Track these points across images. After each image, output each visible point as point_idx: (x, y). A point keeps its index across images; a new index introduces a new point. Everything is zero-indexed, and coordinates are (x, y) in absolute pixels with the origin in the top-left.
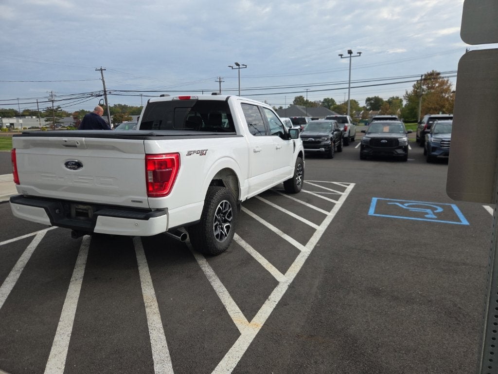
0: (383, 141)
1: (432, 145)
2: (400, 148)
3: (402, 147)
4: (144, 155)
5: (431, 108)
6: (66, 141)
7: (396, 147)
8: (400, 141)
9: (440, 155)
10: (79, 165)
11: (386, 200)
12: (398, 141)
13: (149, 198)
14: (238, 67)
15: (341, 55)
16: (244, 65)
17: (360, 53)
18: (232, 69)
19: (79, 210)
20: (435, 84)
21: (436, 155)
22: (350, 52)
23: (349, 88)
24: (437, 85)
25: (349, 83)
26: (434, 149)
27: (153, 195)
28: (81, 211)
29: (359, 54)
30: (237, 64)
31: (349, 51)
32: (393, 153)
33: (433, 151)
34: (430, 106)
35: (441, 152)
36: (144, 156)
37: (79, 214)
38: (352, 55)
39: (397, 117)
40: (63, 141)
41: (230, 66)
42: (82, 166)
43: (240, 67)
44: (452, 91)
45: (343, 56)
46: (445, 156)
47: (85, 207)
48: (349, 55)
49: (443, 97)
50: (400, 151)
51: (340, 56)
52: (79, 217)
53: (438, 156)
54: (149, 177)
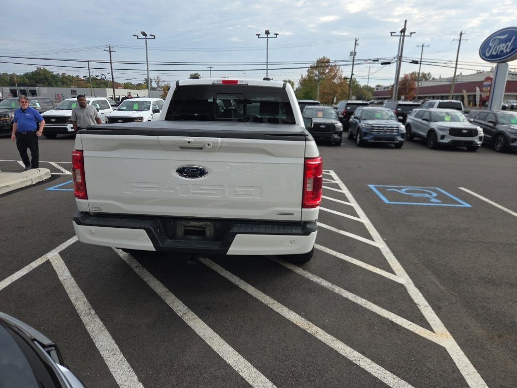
0: (322, 126)
1: (364, 130)
2: (337, 133)
3: (338, 132)
4: (303, 159)
5: (327, 93)
6: (189, 142)
7: (333, 132)
8: (336, 127)
9: (370, 140)
10: (200, 172)
11: (385, 187)
12: (334, 126)
13: (303, 209)
14: (144, 37)
15: (259, 35)
16: (152, 36)
17: (277, 34)
18: (138, 38)
19: (189, 228)
20: (325, 70)
21: (368, 140)
22: (267, 33)
23: (267, 69)
24: (327, 71)
25: (267, 64)
26: (365, 134)
27: (309, 205)
28: (193, 228)
29: (275, 36)
30: (144, 34)
31: (266, 31)
32: (331, 138)
33: (365, 136)
34: (325, 91)
35: (371, 137)
36: (302, 161)
37: (187, 232)
38: (269, 36)
39: (319, 102)
40: (186, 141)
41: (135, 36)
42: (207, 173)
43: (147, 37)
44: (343, 78)
45: (260, 36)
46: (374, 140)
47: (201, 224)
48: (266, 36)
49: (333, 82)
50: (336, 136)
51: (257, 36)
52: (189, 237)
53: (369, 141)
54: (308, 185)
